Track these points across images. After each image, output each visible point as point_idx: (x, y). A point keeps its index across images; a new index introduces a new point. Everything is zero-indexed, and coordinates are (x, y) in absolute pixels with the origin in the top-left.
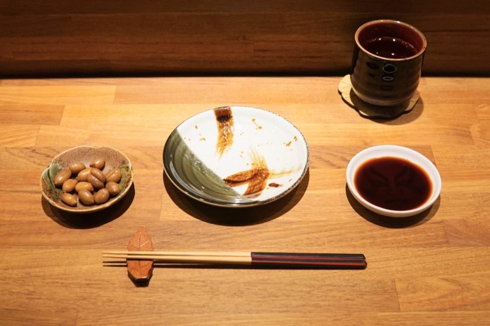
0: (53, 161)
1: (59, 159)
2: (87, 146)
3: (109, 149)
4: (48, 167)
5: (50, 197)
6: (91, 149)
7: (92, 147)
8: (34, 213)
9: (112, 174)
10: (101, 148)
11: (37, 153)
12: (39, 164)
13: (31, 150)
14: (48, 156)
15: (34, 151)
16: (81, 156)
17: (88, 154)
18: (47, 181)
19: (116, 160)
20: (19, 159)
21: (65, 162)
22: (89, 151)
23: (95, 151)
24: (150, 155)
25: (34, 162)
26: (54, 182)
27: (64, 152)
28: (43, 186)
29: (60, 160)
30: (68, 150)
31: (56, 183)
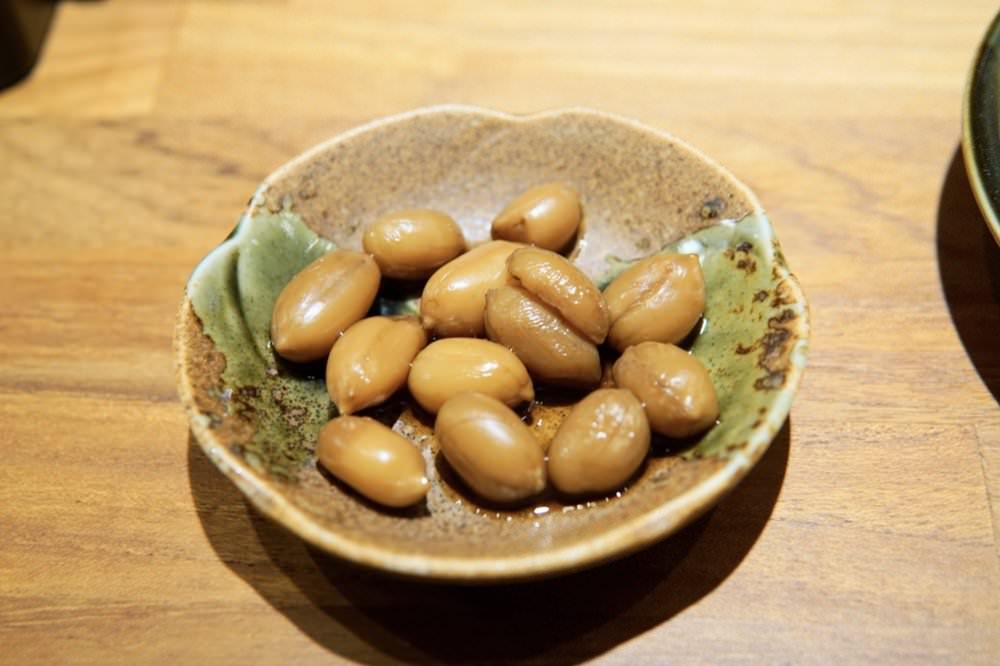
0: (259, 198)
1: (295, 185)
2: (469, 109)
3: (608, 127)
4: (231, 236)
5: (240, 451)
6: (493, 126)
7: (502, 116)
8: (136, 540)
9: (654, 287)
10: (554, 123)
11: (167, 151)
12: (178, 217)
13: (130, 136)
14: (229, 170)
15: (147, 139)
16: (434, 166)
17: (474, 155)
18: (224, 327)
19: (658, 199)
20: (60, 184)
21: (338, 203)
22: (479, 135)
23: (517, 139)
24: (829, 171)
25: (149, 204)
26: (270, 335)
27: (332, 142)
28: (194, 366)
29: (302, 194)
30: (353, 133)
31: (283, 342)
